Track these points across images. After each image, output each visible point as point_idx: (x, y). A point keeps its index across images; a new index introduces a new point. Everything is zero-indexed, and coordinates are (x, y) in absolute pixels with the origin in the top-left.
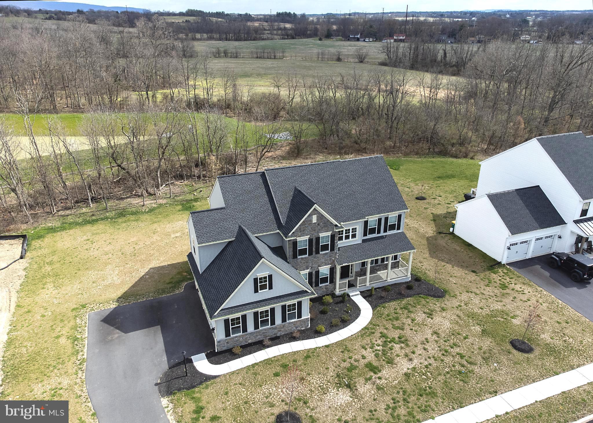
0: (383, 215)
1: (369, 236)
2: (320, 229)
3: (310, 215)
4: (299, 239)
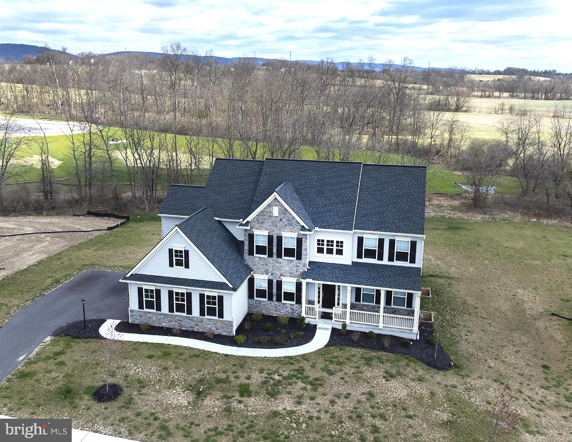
0: (387, 236)
1: (364, 260)
2: (282, 227)
3: (269, 206)
4: (256, 232)
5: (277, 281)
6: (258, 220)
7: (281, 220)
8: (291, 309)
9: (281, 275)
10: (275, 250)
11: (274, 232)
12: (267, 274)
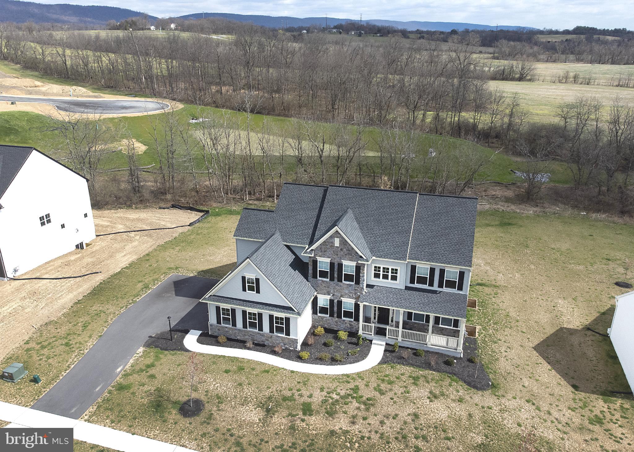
0: (438, 266)
1: (416, 285)
2: (343, 256)
3: (332, 237)
4: (319, 259)
5: (338, 301)
6: (321, 249)
7: (341, 250)
8: (350, 325)
9: (342, 296)
10: (336, 275)
11: (335, 260)
12: (329, 294)
